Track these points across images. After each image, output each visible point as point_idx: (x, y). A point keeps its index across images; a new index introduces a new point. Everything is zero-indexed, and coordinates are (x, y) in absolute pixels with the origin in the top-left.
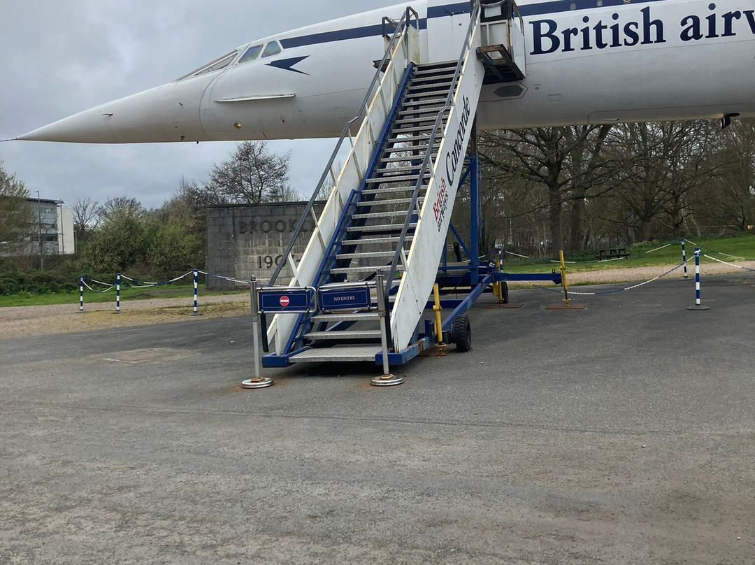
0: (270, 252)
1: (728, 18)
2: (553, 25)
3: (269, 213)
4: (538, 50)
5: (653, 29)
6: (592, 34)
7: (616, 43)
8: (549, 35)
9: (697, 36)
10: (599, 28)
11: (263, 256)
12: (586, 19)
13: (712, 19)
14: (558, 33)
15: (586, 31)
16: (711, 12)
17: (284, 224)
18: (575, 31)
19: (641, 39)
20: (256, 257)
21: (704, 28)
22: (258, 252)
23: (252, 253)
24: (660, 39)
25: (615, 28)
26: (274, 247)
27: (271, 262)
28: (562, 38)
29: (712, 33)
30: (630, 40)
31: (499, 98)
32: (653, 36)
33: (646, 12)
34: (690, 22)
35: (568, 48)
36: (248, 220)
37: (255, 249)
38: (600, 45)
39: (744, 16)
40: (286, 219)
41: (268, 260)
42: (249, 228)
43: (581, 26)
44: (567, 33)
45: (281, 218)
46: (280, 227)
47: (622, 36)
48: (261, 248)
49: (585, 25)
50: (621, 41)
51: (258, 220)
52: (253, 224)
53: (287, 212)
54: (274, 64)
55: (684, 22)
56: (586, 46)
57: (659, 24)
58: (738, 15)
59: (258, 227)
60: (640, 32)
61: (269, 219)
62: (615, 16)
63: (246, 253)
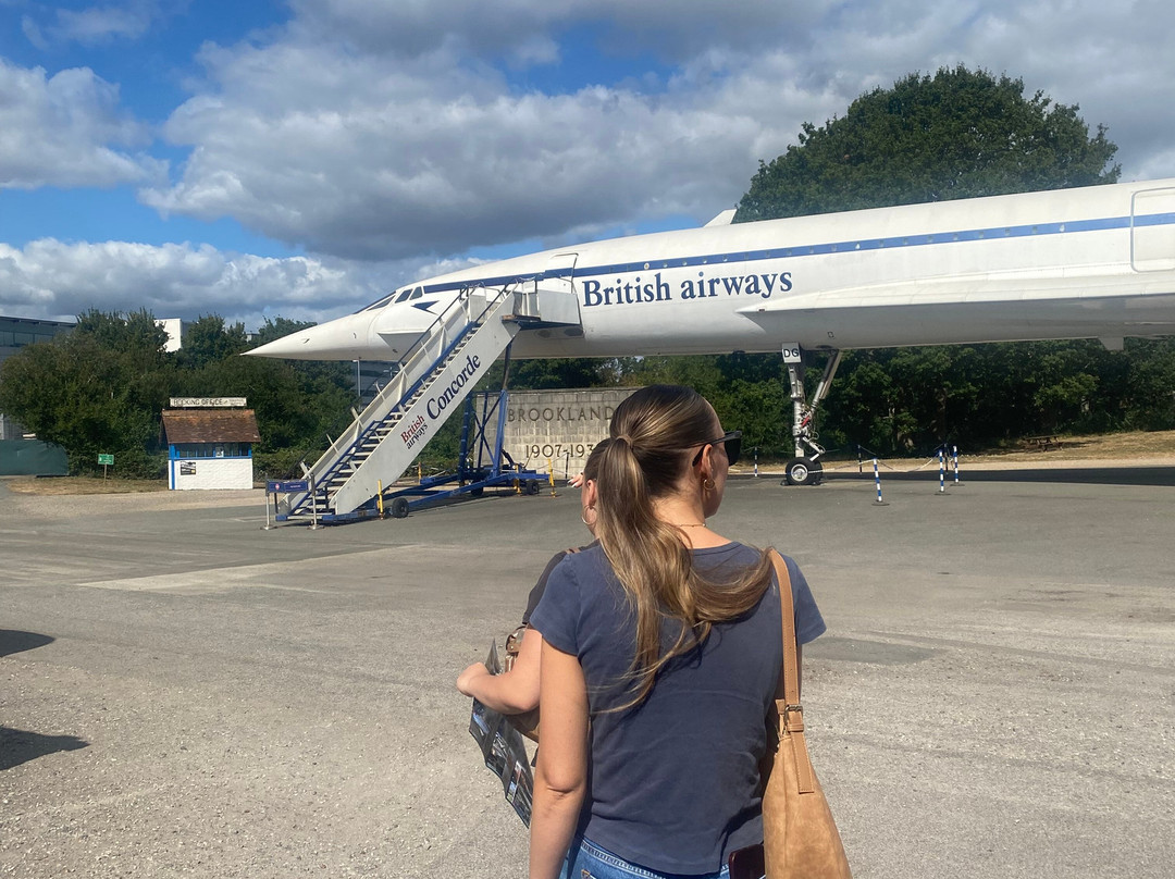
0: (537, 442)
1: (712, 282)
2: (598, 285)
3: (537, 400)
4: (588, 303)
5: (663, 289)
6: (623, 292)
7: (639, 300)
8: (595, 292)
9: (692, 296)
10: (628, 288)
11: (530, 446)
12: (619, 281)
13: (701, 283)
14: (601, 291)
15: (619, 290)
16: (701, 279)
17: (552, 411)
18: (612, 290)
19: (656, 297)
20: (523, 446)
21: (697, 291)
22: (526, 442)
23: (520, 442)
24: (668, 298)
25: (638, 288)
26: (541, 436)
27: (538, 452)
28: (603, 294)
29: (702, 295)
30: (649, 298)
31: (567, 336)
32: (664, 296)
33: (658, 276)
34: (687, 285)
35: (608, 302)
36: (516, 408)
37: (522, 437)
38: (630, 301)
39: (722, 281)
40: (554, 407)
41: (535, 449)
42: (517, 415)
43: (616, 286)
44: (607, 291)
45: (547, 406)
46: (548, 415)
47: (643, 294)
48: (528, 437)
49: (618, 286)
50: (643, 299)
51: (526, 408)
52: (521, 413)
53: (555, 400)
54: (417, 306)
55: (683, 286)
56: (620, 301)
57: (666, 286)
58: (718, 281)
59: (526, 415)
60: (654, 292)
61: (537, 407)
62: (638, 280)
63: (514, 441)
